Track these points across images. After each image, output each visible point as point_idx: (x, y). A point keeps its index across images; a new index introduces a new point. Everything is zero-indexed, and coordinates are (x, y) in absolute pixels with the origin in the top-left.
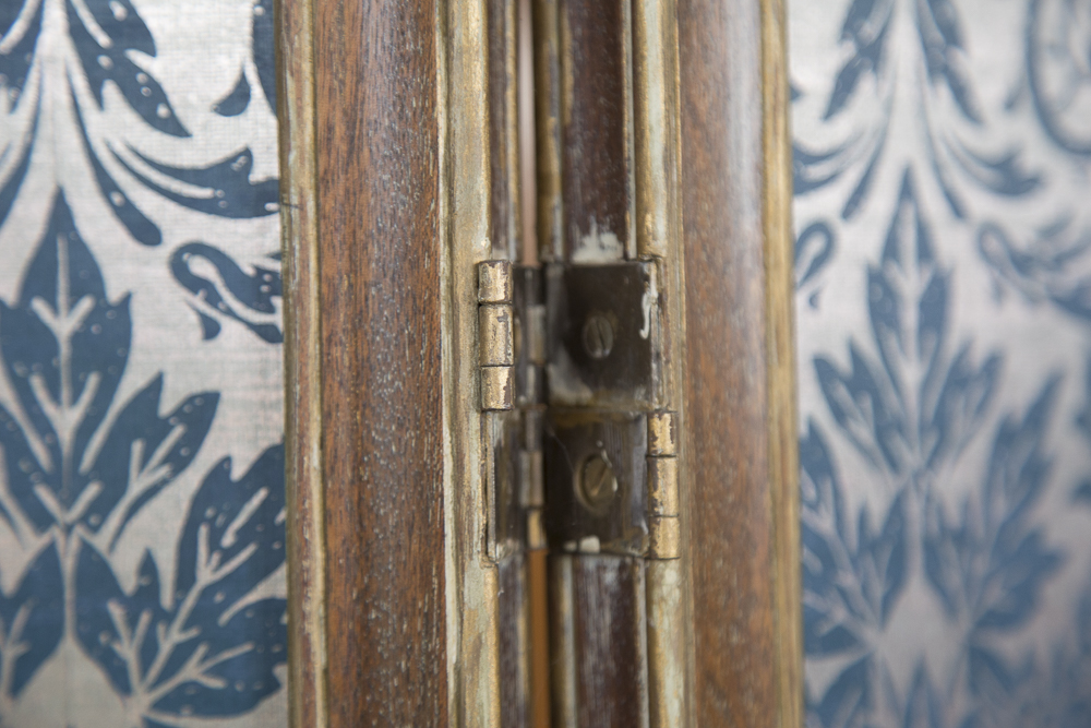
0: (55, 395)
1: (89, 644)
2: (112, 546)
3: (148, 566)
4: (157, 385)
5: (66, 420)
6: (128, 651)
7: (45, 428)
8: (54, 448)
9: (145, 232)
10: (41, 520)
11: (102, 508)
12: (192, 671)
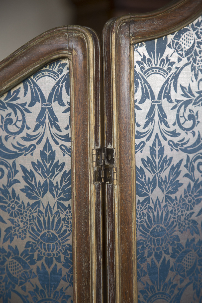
0: (47, 163)
1: (50, 192)
2: (53, 181)
3: (57, 183)
4: (58, 161)
5: (48, 165)
6: (55, 193)
7: (46, 166)
8: (47, 168)
9: (57, 143)
10: (45, 177)
11: (52, 176)
12: (62, 196)
